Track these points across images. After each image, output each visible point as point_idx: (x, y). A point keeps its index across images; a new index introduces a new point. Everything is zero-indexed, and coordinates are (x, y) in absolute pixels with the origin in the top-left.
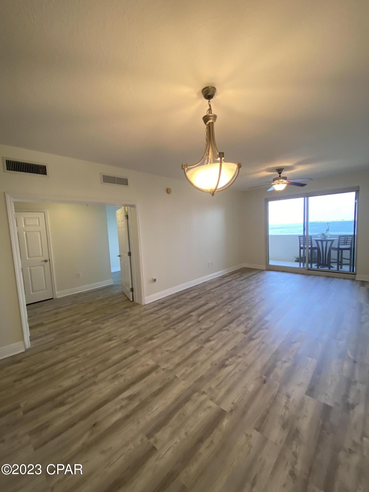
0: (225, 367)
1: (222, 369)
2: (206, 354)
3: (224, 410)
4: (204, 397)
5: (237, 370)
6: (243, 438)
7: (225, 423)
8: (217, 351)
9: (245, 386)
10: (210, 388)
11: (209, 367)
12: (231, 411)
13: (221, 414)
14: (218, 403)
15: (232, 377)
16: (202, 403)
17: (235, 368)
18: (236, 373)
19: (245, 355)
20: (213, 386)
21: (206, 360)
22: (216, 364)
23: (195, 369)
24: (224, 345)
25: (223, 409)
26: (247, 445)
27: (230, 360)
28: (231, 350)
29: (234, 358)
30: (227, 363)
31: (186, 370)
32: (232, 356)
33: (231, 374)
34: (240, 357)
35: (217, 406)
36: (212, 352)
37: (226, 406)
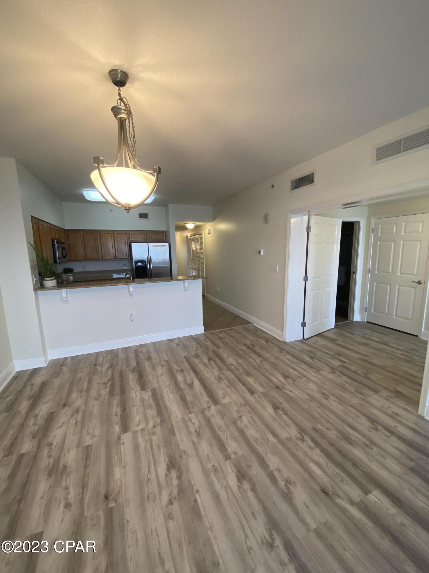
0: (168, 465)
1: (167, 460)
2: (208, 456)
3: (125, 433)
4: (151, 425)
5: (153, 476)
6: (97, 432)
7: (117, 429)
8: (206, 473)
9: (125, 468)
10: (155, 435)
11: (182, 447)
12: (119, 438)
13: (125, 429)
14: (135, 432)
15: (149, 463)
16: (147, 421)
17: (157, 477)
18: (149, 471)
19: (169, 517)
20: (154, 438)
21: (196, 450)
22: (181, 457)
23: (189, 433)
24: (216, 497)
25: (127, 434)
26: (91, 432)
27: (175, 482)
28: (196, 501)
29: (175, 492)
30: (174, 474)
31: (194, 424)
32: (181, 490)
33: (153, 466)
34: (170, 503)
35: (133, 430)
36: (209, 466)
37: (127, 437)
